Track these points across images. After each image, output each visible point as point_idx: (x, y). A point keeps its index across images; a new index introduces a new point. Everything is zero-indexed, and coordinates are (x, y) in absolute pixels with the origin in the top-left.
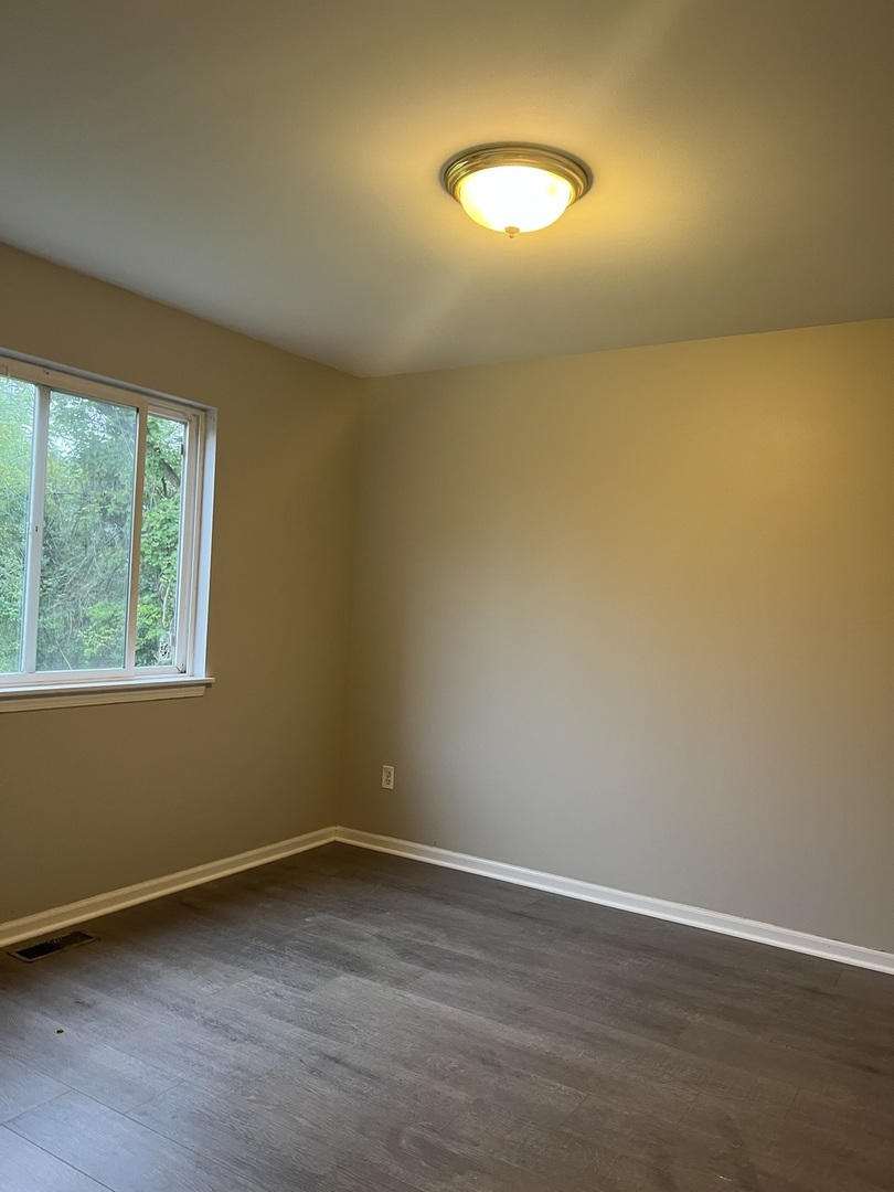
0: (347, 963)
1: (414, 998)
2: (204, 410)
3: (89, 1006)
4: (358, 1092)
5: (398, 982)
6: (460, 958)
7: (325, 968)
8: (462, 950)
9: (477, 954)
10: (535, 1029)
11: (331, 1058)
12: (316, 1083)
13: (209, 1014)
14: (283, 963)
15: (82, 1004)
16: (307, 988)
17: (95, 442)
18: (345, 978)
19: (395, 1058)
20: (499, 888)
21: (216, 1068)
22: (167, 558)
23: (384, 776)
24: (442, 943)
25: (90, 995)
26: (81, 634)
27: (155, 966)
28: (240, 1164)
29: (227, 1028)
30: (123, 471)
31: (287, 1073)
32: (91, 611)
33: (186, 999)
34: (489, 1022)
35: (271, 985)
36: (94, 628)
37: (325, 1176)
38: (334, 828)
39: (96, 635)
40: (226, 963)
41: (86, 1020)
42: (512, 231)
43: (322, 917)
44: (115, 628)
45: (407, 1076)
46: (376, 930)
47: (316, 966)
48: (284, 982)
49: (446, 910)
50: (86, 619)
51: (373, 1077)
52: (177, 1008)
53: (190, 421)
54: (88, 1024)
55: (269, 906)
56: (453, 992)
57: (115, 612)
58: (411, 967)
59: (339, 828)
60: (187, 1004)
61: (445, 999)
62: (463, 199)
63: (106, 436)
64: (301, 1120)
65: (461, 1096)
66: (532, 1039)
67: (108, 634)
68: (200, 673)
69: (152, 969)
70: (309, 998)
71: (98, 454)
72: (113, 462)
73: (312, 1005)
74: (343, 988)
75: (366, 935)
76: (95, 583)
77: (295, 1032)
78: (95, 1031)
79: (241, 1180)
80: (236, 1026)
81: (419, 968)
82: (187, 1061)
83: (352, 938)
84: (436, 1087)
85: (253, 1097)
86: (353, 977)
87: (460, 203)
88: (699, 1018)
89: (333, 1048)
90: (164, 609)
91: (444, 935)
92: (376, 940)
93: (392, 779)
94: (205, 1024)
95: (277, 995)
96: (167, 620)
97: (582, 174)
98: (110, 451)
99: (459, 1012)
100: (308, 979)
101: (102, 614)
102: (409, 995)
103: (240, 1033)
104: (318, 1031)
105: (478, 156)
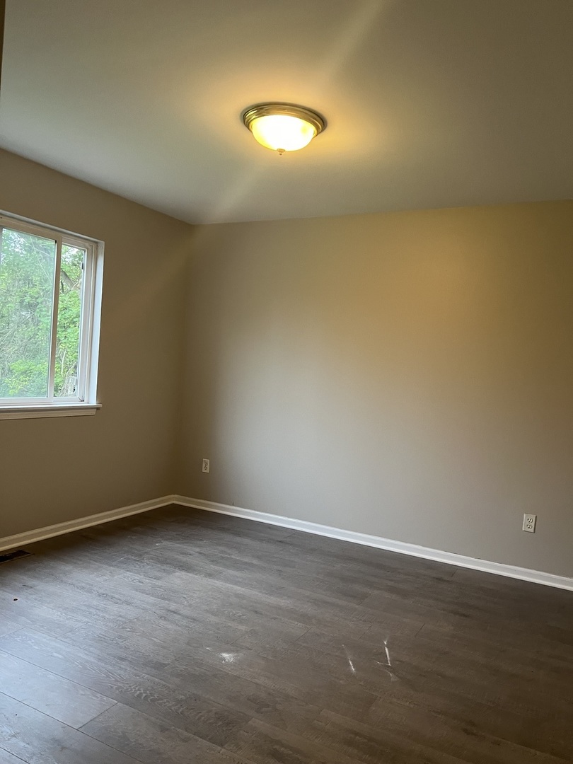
0: (181, 566)
1: (218, 583)
2: (96, 243)
3: (31, 587)
4: (186, 627)
5: (210, 575)
6: (245, 563)
7: (168, 568)
8: (246, 560)
9: (255, 562)
10: (286, 597)
11: (172, 611)
12: (163, 622)
13: (102, 591)
14: (143, 566)
15: (28, 586)
16: (157, 578)
17: (16, 255)
18: (179, 573)
19: (207, 611)
20: (270, 528)
21: (107, 616)
22: (64, 333)
23: (204, 466)
24: (236, 556)
25: (30, 582)
26: (7, 380)
27: (68, 567)
28: (123, 659)
29: (112, 597)
30: (35, 275)
31: (147, 618)
32: (14, 366)
33: (87, 584)
34: (260, 594)
35: (137, 577)
36: (16, 377)
37: (169, 664)
38: (173, 496)
39: (18, 381)
40: (110, 566)
41: (31, 594)
42: (281, 151)
43: (165, 543)
44: (30, 377)
45: (213, 619)
46: (198, 550)
47: (163, 568)
48: (144, 575)
49: (238, 539)
50: (10, 371)
51: (195, 620)
52: (83, 588)
53: (88, 249)
54: (32, 596)
55: (134, 537)
56: (240, 580)
57: (30, 366)
58: (217, 568)
59: (176, 496)
60: (88, 586)
61: (236, 583)
62: (253, 131)
63: (24, 252)
64: (155, 640)
65: (243, 628)
66: (283, 602)
67: (26, 381)
68: (93, 402)
69: (67, 569)
70: (159, 583)
71: (18, 264)
72: (28, 270)
73: (160, 587)
74: (178, 579)
75: (191, 552)
76: (16, 348)
77: (152, 599)
78: (36, 599)
79: (122, 666)
80: (117, 596)
81: (221, 568)
82: (90, 613)
83: (183, 554)
84: (229, 624)
85: (129, 630)
86: (183, 573)
87: (251, 132)
88: (376, 592)
89: (173, 606)
90: (63, 365)
91: (237, 552)
92: (197, 554)
93: (208, 466)
94: (99, 595)
95: (140, 582)
96: (64, 372)
97: (321, 122)
98: (26, 262)
99: (244, 589)
100: (158, 574)
101: (22, 367)
102: (216, 582)
103: (120, 600)
104: (164, 599)
105: (262, 109)
